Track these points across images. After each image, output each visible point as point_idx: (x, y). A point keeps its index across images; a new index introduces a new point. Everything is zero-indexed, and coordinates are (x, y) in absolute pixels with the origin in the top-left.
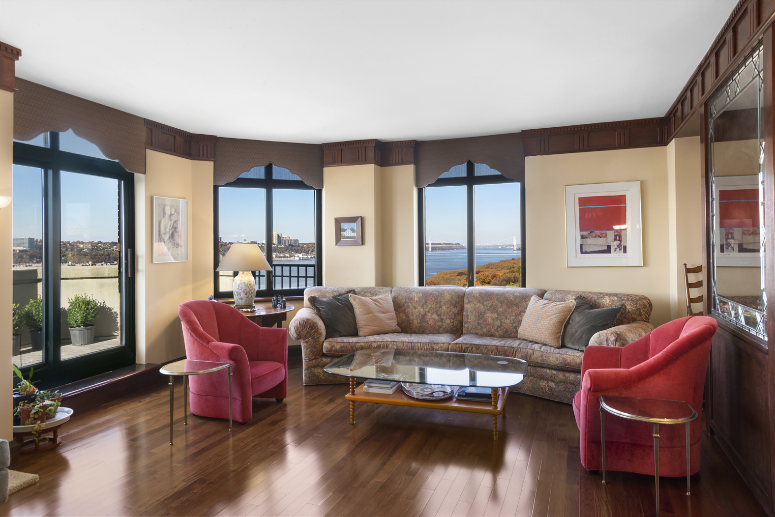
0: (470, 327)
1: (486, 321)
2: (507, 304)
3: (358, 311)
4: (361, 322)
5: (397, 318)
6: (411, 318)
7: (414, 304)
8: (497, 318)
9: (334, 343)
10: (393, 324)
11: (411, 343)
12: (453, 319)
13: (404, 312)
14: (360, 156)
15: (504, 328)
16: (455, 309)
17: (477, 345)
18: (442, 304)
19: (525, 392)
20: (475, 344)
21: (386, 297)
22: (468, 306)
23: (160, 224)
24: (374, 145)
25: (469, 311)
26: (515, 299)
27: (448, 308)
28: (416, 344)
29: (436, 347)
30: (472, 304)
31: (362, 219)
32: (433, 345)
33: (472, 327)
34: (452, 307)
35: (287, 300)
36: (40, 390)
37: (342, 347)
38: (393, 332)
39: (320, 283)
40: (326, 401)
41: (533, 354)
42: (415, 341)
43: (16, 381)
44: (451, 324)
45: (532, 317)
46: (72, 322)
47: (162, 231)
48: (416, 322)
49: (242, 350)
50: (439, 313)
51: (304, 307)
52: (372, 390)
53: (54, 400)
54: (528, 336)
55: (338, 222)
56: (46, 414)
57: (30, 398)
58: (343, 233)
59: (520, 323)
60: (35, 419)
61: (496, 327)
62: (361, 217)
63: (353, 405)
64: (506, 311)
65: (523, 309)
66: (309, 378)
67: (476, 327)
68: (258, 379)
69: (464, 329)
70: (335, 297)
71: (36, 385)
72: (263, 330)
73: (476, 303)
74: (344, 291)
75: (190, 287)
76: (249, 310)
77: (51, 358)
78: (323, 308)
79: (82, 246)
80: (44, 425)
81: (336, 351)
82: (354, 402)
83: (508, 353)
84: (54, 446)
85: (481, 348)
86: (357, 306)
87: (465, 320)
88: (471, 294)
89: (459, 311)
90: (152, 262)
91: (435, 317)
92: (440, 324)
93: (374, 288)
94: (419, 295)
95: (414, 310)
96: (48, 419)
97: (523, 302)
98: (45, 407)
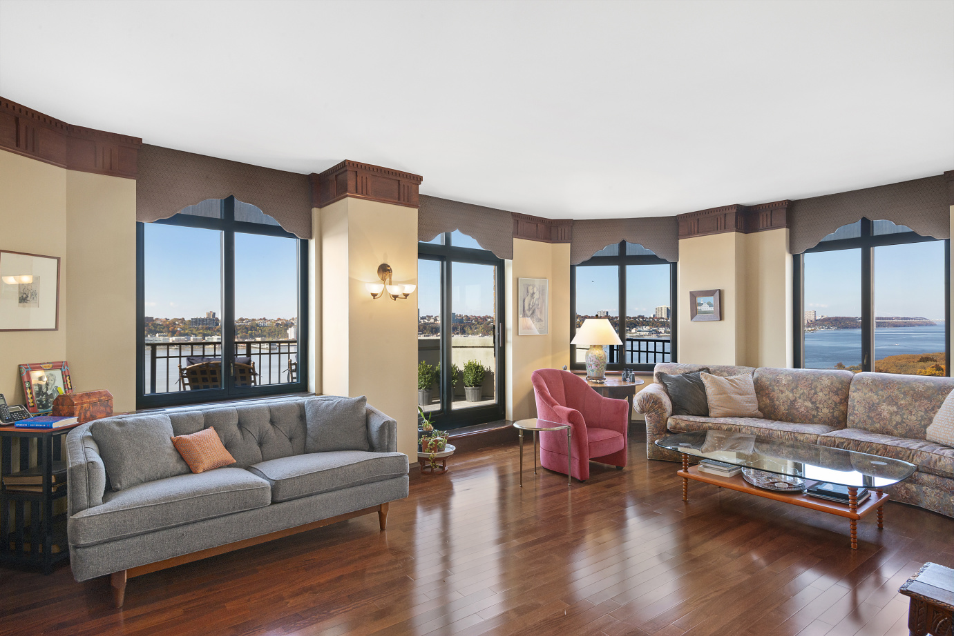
0: (857, 421)
1: (880, 414)
2: (913, 396)
3: (710, 390)
4: (713, 402)
5: (759, 403)
6: (777, 403)
7: (781, 388)
8: (897, 413)
9: (678, 421)
10: (753, 407)
11: (769, 430)
12: (833, 409)
13: (768, 395)
14: (719, 225)
15: (907, 425)
16: (836, 397)
17: (856, 440)
18: (818, 390)
19: (928, 508)
20: (853, 440)
21: (746, 378)
22: (855, 394)
23: (524, 302)
24: (735, 211)
25: (856, 401)
26: (926, 391)
27: (826, 395)
28: (775, 432)
29: (800, 437)
30: (860, 393)
31: (721, 292)
32: (796, 435)
33: (860, 421)
34: (831, 394)
35: (637, 375)
36: (435, 428)
37: (687, 425)
38: (752, 416)
39: (674, 360)
40: (665, 476)
41: (940, 460)
42: (774, 428)
43: (420, 421)
44: (830, 415)
45: (948, 415)
46: (466, 382)
47: (526, 308)
48: (782, 408)
49: (579, 415)
50: (814, 400)
51: (653, 383)
52: (707, 471)
53: (443, 438)
54: (940, 438)
55: (694, 296)
56: (437, 447)
57: (428, 434)
58: (699, 308)
59: (931, 420)
60: (431, 449)
61: (894, 423)
62: (720, 290)
63: (686, 482)
64: (910, 404)
65: (938, 404)
66: (653, 452)
67: (865, 421)
68: (595, 444)
69: (848, 421)
70: (684, 375)
71: (433, 425)
72: (604, 400)
73: (866, 391)
74: (696, 369)
75: (549, 357)
76: (598, 381)
77: (445, 407)
78: (670, 384)
79: (489, 320)
80: (437, 455)
81: (681, 428)
82: (686, 479)
83: (901, 456)
84: (443, 473)
85: (862, 444)
86: (709, 385)
87: (850, 411)
88: (860, 381)
89: (841, 399)
90: (518, 334)
91: (809, 405)
92: (815, 413)
93: (733, 367)
94: (788, 378)
95: (780, 394)
96: (439, 451)
97: (938, 394)
98: (436, 441)
